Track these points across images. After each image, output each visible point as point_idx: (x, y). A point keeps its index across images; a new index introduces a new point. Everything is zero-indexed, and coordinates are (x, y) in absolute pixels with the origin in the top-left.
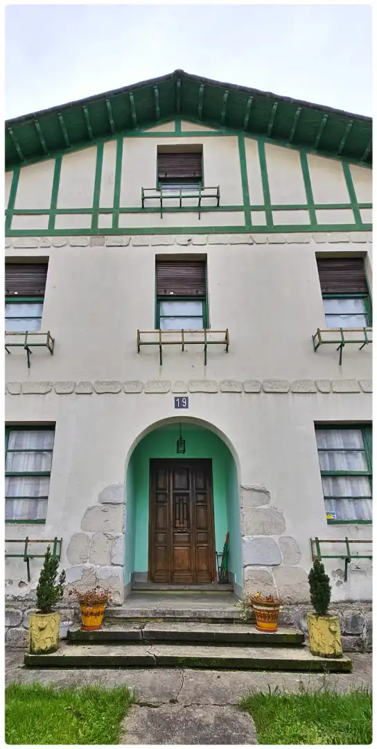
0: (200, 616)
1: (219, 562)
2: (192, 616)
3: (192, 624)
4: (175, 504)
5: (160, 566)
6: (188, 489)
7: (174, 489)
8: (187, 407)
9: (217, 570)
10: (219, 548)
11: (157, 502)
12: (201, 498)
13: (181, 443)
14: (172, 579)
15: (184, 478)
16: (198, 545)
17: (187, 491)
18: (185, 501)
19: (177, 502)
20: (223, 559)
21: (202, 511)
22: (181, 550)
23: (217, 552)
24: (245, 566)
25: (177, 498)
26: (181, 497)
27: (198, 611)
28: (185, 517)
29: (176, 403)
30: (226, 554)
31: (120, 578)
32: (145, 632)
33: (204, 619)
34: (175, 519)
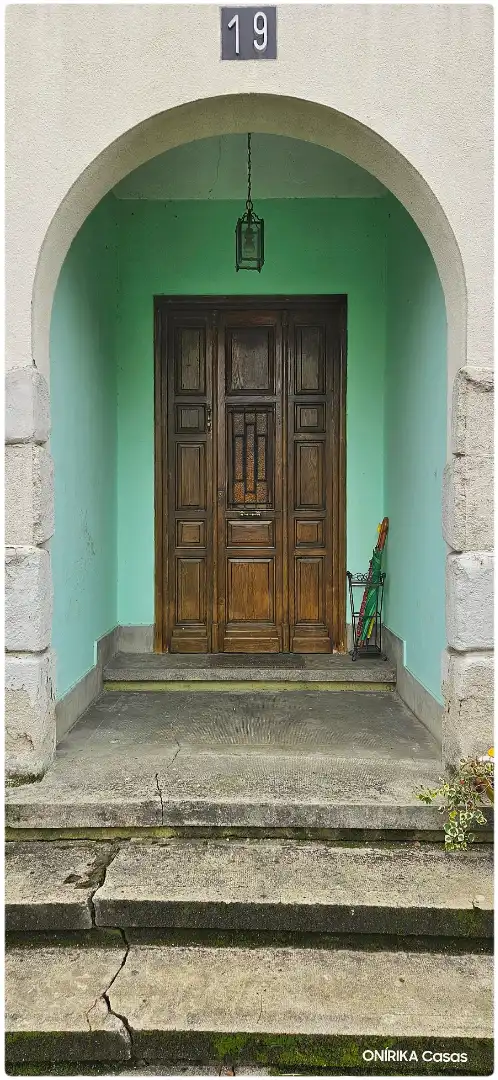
0: (300, 824)
1: (356, 597)
2: (273, 821)
3: (273, 847)
4: (231, 436)
5: (189, 608)
6: (271, 391)
7: (228, 393)
8: (271, 53)
9: (349, 620)
10: (357, 562)
11: (180, 430)
12: (309, 418)
13: (250, 234)
14: (222, 644)
15: (261, 355)
16: (299, 553)
17: (267, 399)
18: (262, 430)
19: (239, 430)
20: (366, 595)
21: (310, 458)
22: (247, 567)
23: (350, 575)
24: (462, 653)
25: (239, 418)
26: (251, 417)
27: (296, 808)
28: (261, 475)
29: (227, 32)
30: (377, 579)
31: (33, 693)
32: (103, 903)
33: (314, 830)
34: (233, 480)
